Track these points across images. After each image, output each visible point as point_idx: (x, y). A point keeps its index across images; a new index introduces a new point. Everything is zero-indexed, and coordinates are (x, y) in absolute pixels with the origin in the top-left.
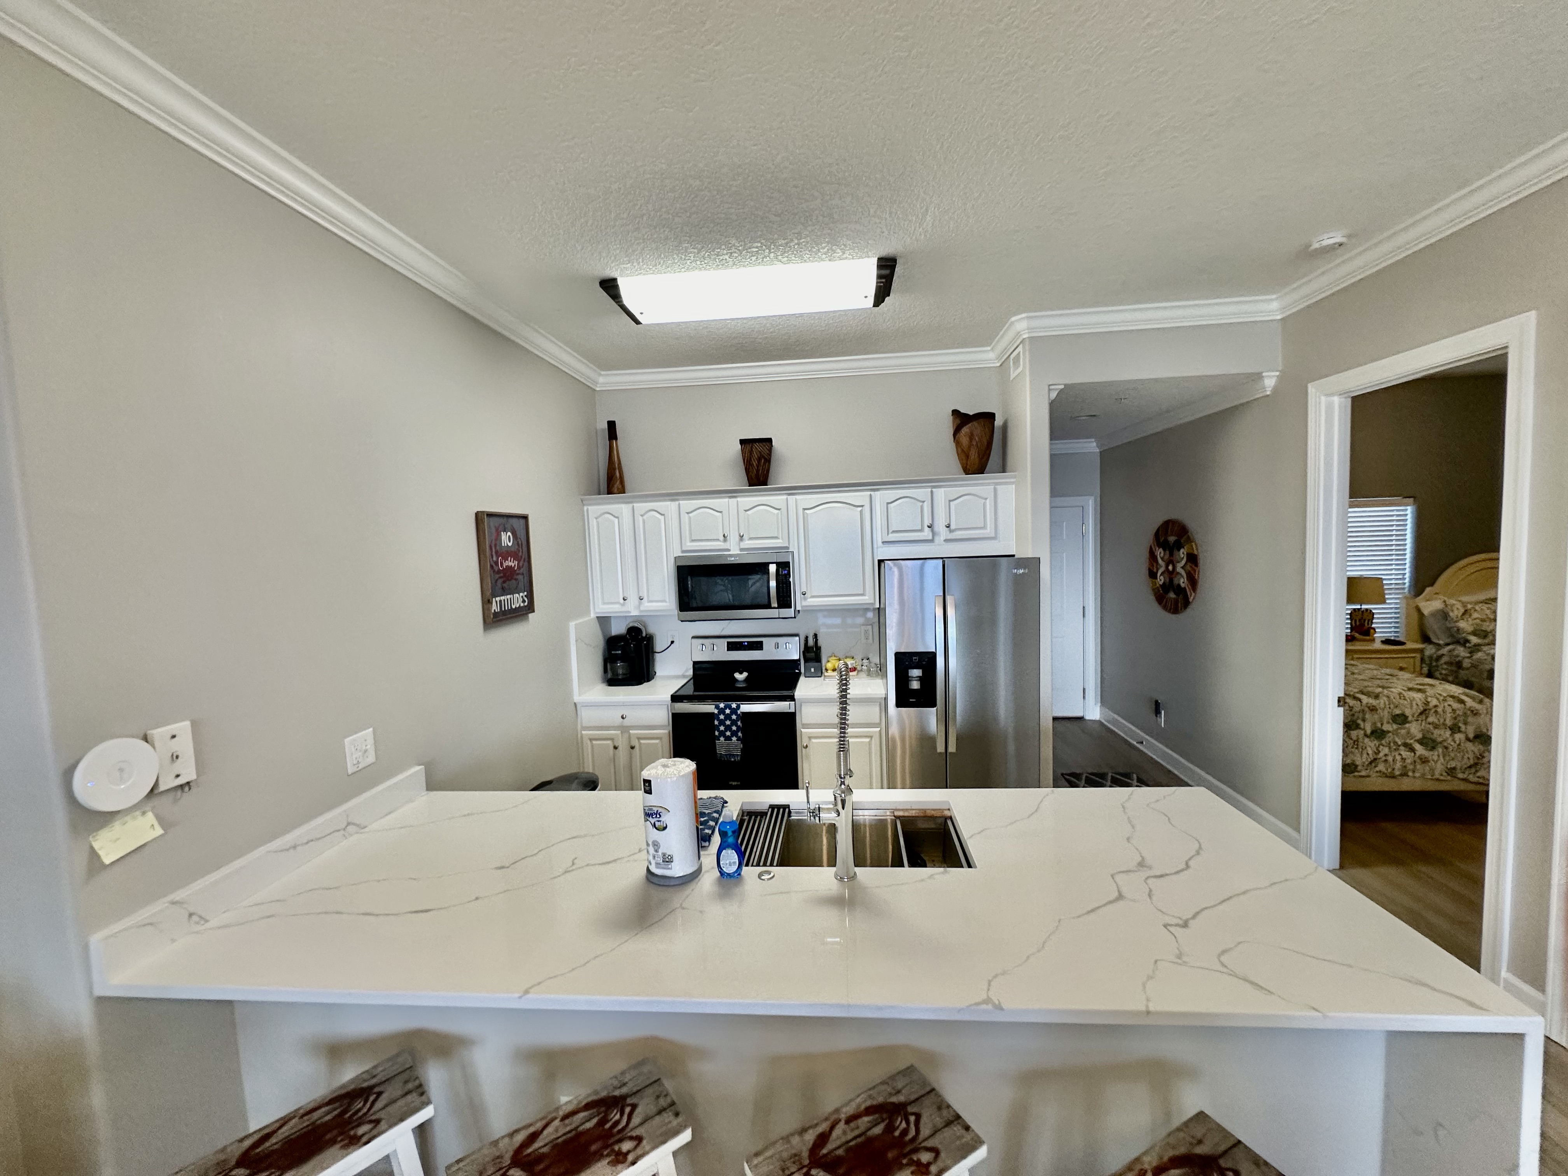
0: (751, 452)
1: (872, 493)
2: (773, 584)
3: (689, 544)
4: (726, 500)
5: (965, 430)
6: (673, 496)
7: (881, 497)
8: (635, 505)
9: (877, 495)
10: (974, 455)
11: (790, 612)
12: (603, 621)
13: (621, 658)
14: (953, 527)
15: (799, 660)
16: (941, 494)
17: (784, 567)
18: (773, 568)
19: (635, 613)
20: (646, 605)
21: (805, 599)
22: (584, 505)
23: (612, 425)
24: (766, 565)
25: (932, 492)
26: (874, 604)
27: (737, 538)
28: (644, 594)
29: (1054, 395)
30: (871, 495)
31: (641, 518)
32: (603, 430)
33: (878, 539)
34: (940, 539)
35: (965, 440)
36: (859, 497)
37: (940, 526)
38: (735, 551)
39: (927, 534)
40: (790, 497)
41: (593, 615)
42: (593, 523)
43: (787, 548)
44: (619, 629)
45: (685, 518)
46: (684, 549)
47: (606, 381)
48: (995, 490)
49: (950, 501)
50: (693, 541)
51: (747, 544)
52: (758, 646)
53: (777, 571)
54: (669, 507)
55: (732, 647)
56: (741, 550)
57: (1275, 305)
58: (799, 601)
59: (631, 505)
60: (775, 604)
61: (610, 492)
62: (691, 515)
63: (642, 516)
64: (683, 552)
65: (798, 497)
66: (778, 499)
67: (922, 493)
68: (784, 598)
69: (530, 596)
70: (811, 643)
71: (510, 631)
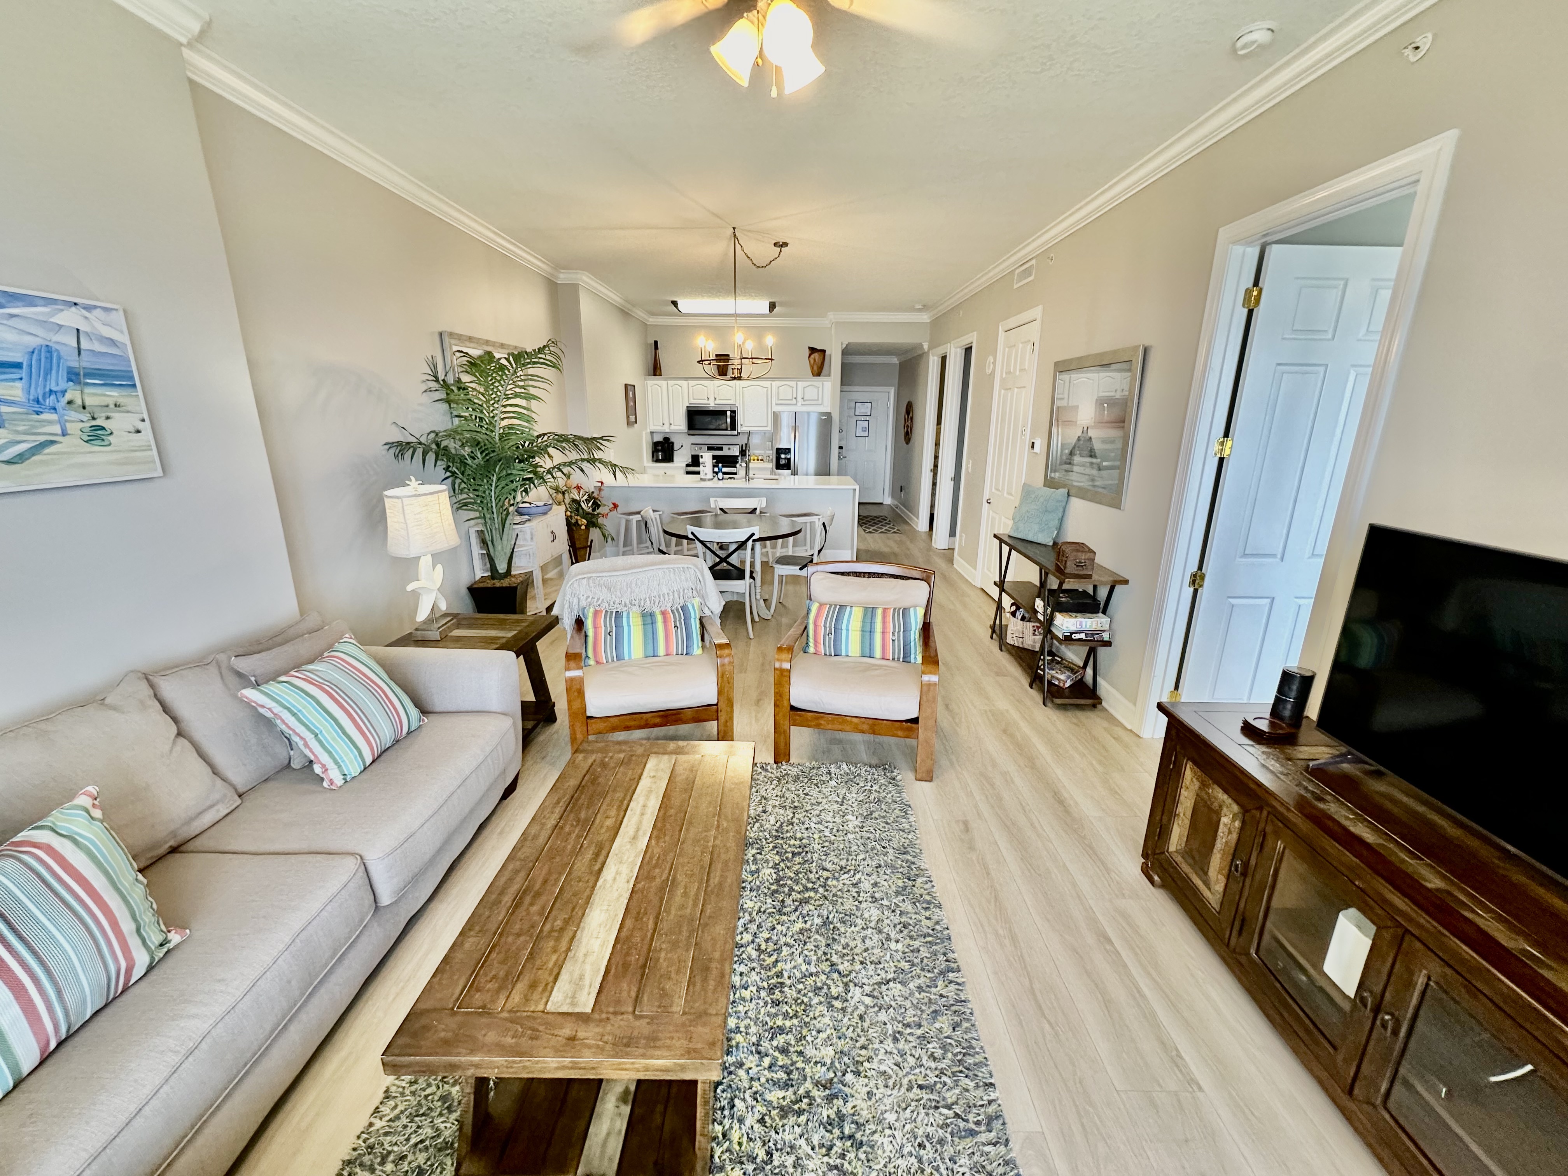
1: (772, 382)
2: (729, 420)
3: (692, 400)
4: (709, 382)
5: (812, 356)
6: (686, 379)
7: (776, 384)
9: (774, 383)
10: (815, 368)
11: (736, 433)
12: (652, 433)
13: (661, 451)
14: (804, 399)
15: (737, 457)
16: (801, 384)
17: (733, 412)
18: (729, 413)
19: (667, 430)
20: (673, 428)
21: (742, 428)
22: (647, 380)
23: (656, 343)
24: (726, 411)
25: (798, 383)
26: (772, 429)
27: (713, 399)
28: (672, 423)
29: (844, 346)
32: (651, 344)
33: (774, 403)
34: (799, 404)
35: (812, 361)
36: (767, 384)
37: (799, 399)
38: (712, 404)
39: (794, 401)
40: (737, 382)
41: (649, 431)
42: (649, 388)
43: (735, 405)
44: (658, 438)
45: (691, 389)
46: (690, 402)
47: (652, 320)
48: (822, 384)
49: (805, 388)
50: (694, 399)
51: (718, 402)
52: (721, 449)
53: (731, 414)
54: (684, 383)
55: (709, 449)
56: (715, 404)
58: (740, 429)
59: (667, 382)
60: (729, 429)
61: (655, 375)
62: (693, 387)
63: (671, 387)
64: (690, 404)
65: (740, 382)
66: (732, 383)
67: (793, 384)
68: (733, 426)
69: (636, 418)
70: (744, 448)
71: (632, 430)
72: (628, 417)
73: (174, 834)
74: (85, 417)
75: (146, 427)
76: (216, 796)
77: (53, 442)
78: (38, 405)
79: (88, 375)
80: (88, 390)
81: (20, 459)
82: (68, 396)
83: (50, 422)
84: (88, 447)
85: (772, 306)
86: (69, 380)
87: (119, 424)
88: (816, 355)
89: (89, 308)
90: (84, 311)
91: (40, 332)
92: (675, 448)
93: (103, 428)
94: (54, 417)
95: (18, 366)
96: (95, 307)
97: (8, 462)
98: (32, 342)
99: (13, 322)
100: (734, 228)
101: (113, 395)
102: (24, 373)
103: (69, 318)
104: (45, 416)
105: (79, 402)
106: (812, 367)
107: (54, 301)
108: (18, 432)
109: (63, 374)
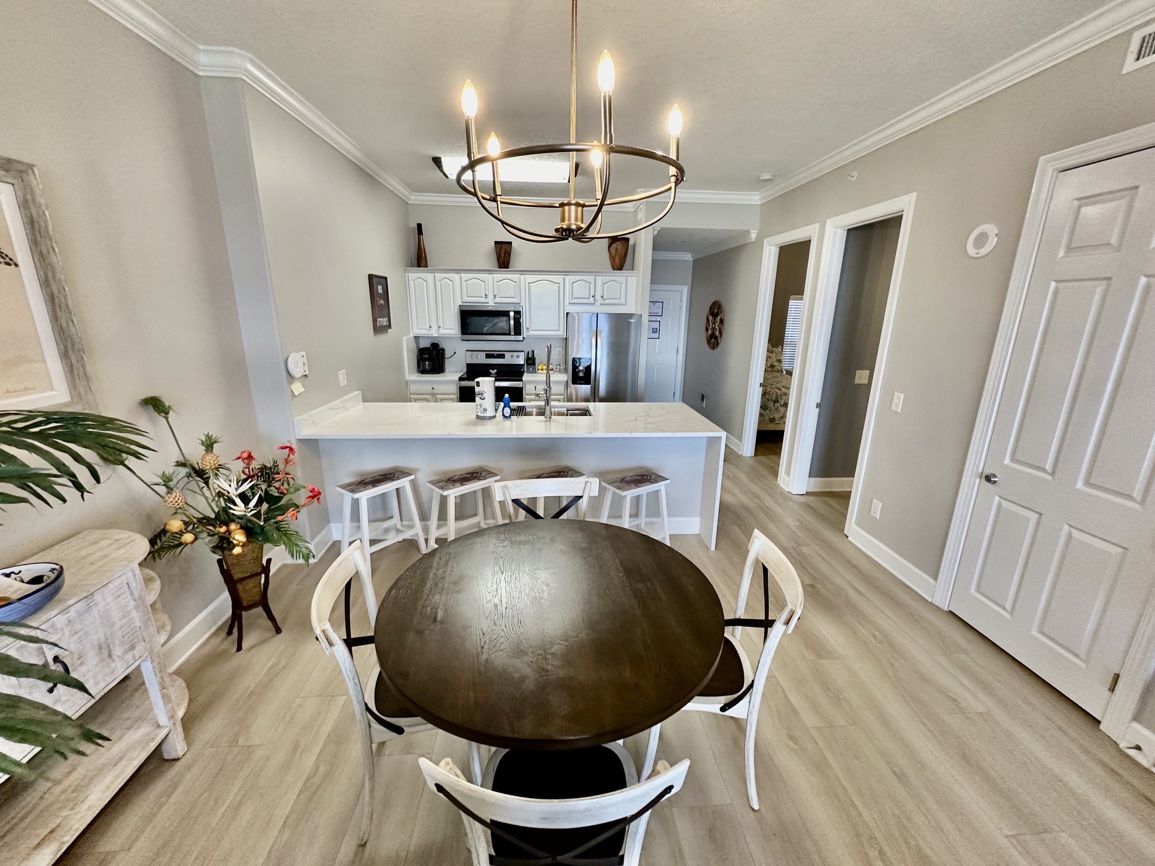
1: (565, 277)
2: (512, 322)
3: (466, 298)
4: (487, 275)
5: (614, 246)
6: (457, 271)
7: (569, 279)
8: (436, 274)
9: (567, 278)
10: (617, 260)
11: (520, 338)
13: (429, 359)
15: (523, 365)
16: (599, 279)
17: (518, 313)
18: (512, 314)
21: (529, 331)
22: (406, 272)
23: (419, 226)
24: (508, 312)
25: (595, 278)
26: (564, 335)
27: (493, 297)
28: (441, 325)
29: (656, 232)
30: (564, 278)
31: (439, 282)
32: (414, 228)
33: (567, 302)
34: (598, 303)
35: (613, 251)
36: (558, 278)
37: (598, 297)
38: (491, 303)
39: (592, 300)
40: (521, 276)
42: (412, 284)
43: (520, 304)
44: (425, 344)
45: (464, 283)
46: (463, 301)
47: (414, 198)
48: (627, 280)
49: (604, 284)
50: (468, 297)
51: (498, 300)
52: (502, 356)
53: (514, 315)
54: (456, 277)
56: (495, 303)
57: (757, 197)
58: (525, 333)
59: (433, 274)
61: (419, 266)
62: (467, 282)
63: (440, 281)
64: (463, 302)
65: (526, 276)
66: (515, 277)
67: (590, 278)
68: (518, 330)
69: (389, 320)
70: (530, 356)
71: (383, 338)
72: (375, 321)
88: (618, 245)
106: (612, 259)
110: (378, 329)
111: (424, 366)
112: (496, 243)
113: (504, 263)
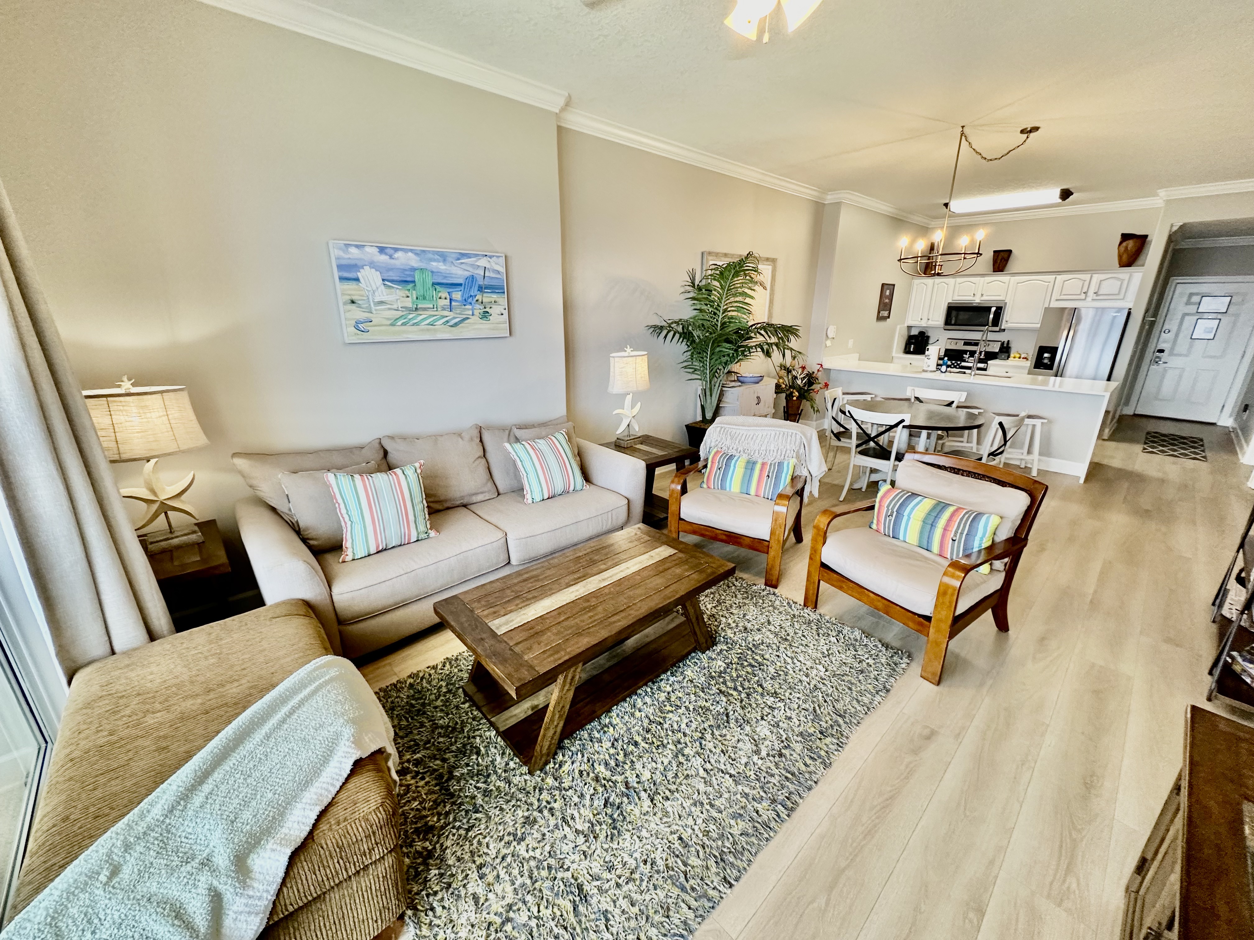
0: (998, 256)
1: (1057, 276)
2: (991, 316)
3: (956, 297)
4: (980, 278)
5: (1124, 244)
6: (955, 276)
7: (1062, 278)
8: (936, 279)
9: (1059, 277)
10: (1126, 257)
11: (997, 329)
12: (909, 328)
13: (915, 344)
14: (1099, 293)
15: (998, 352)
16: (1098, 277)
17: (999, 308)
18: (993, 309)
19: (924, 325)
20: (931, 323)
21: (1007, 324)
22: (914, 280)
24: (991, 308)
25: (1092, 276)
27: (980, 295)
28: (930, 317)
29: (1175, 229)
33: (1054, 298)
34: (1089, 299)
35: (1122, 249)
36: (1051, 278)
37: (1091, 293)
38: (978, 301)
39: (1083, 296)
40: (1013, 277)
41: (906, 325)
42: (914, 286)
43: (1005, 301)
44: (914, 332)
45: (957, 286)
47: (934, 223)
48: (1132, 275)
49: (1102, 281)
50: (959, 296)
51: (985, 298)
52: (979, 345)
53: (996, 311)
54: (951, 281)
55: (965, 344)
56: (980, 300)
58: (1003, 325)
59: (934, 280)
60: (990, 324)
61: (925, 275)
62: (960, 284)
63: (937, 284)
64: (953, 300)
65: (1017, 277)
66: (1006, 278)
67: (1087, 276)
68: (996, 322)
69: (889, 313)
70: (1005, 345)
71: (882, 324)
72: (879, 312)
73: (462, 497)
74: (482, 307)
75: (506, 313)
76: (486, 489)
77: (468, 318)
78: (465, 302)
79: (486, 288)
80: (485, 295)
81: (456, 325)
82: (477, 298)
83: (469, 309)
84: (481, 321)
85: (1066, 194)
86: (479, 290)
87: (495, 311)
88: (1130, 244)
89: (491, 257)
90: (489, 259)
91: (471, 269)
92: (930, 342)
93: (488, 312)
94: (470, 307)
95: (461, 285)
96: (494, 256)
97: (452, 326)
98: (467, 274)
99: (463, 266)
100: (963, 127)
101: (495, 296)
102: (462, 288)
103: (483, 262)
104: (467, 307)
105: (480, 300)
106: (1120, 257)
107: (477, 255)
108: (457, 314)
109: (476, 288)
110: (880, 318)
111: (910, 348)
112: (995, 252)
113: (999, 268)
